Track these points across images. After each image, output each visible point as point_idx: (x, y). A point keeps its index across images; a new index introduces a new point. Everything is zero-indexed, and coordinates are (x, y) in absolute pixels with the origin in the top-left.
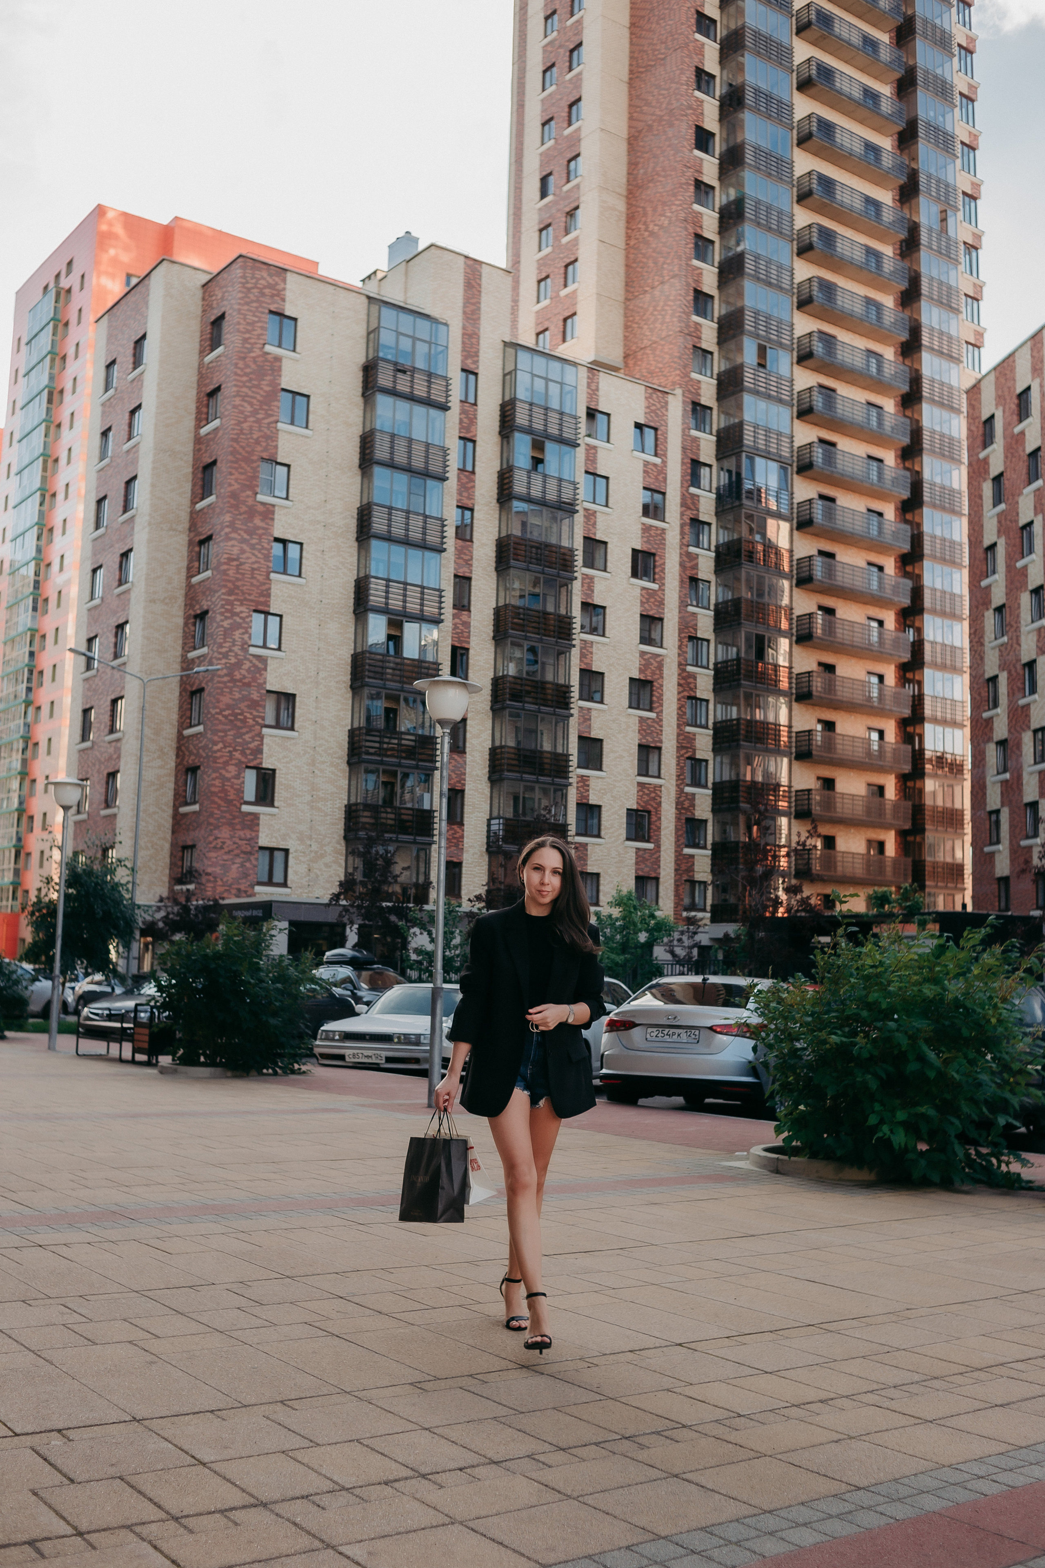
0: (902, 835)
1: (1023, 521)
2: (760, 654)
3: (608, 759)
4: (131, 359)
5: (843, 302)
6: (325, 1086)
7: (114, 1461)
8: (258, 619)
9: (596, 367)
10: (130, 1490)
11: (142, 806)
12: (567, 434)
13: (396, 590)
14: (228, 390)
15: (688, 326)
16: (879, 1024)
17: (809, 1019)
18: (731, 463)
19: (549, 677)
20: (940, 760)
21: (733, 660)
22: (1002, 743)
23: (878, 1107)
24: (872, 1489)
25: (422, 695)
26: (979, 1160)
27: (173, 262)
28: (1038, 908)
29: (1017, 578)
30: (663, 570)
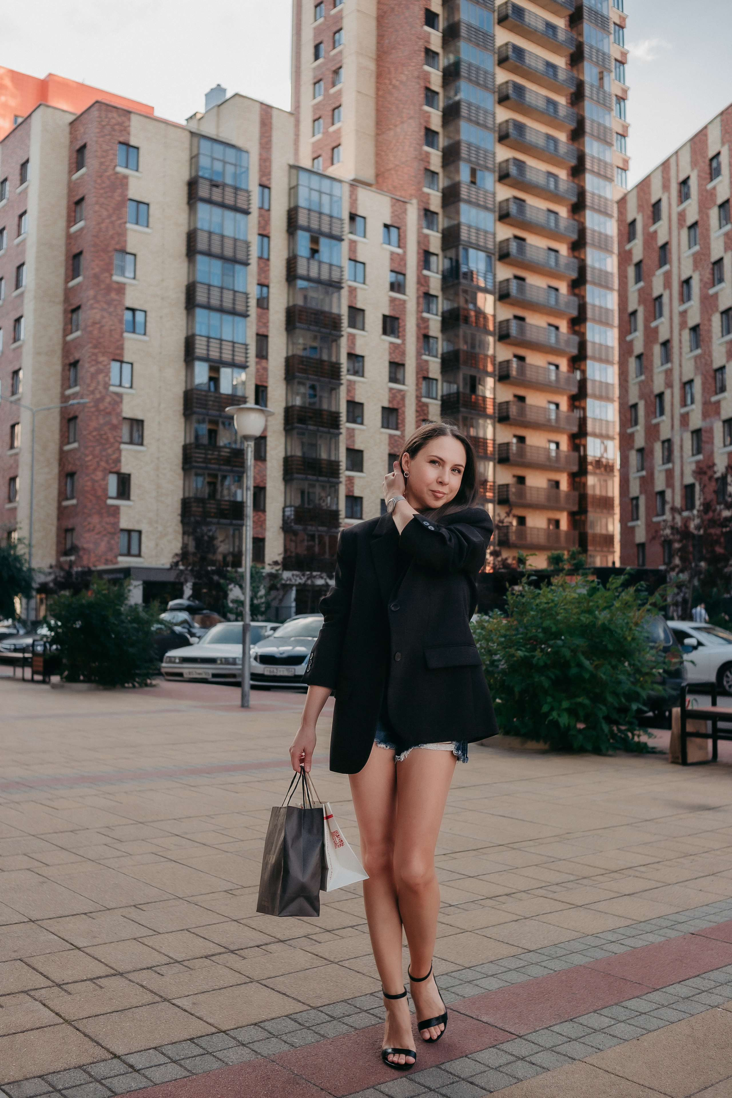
0: (572, 515)
1: (656, 294)
2: (473, 389)
3: (367, 464)
4: (18, 178)
5: (530, 137)
6: (169, 695)
7: (16, 948)
8: (115, 366)
9: (356, 183)
10: (27, 967)
11: (35, 502)
12: (336, 232)
13: (214, 344)
14: (90, 200)
15: (421, 154)
16: (551, 642)
17: (503, 640)
18: (451, 253)
19: (325, 406)
20: (598, 463)
21: (454, 394)
22: (641, 451)
23: (549, 699)
24: (539, 951)
25: (232, 418)
26: (619, 734)
27: (48, 106)
28: (664, 564)
29: (651, 334)
30: (404, 330)
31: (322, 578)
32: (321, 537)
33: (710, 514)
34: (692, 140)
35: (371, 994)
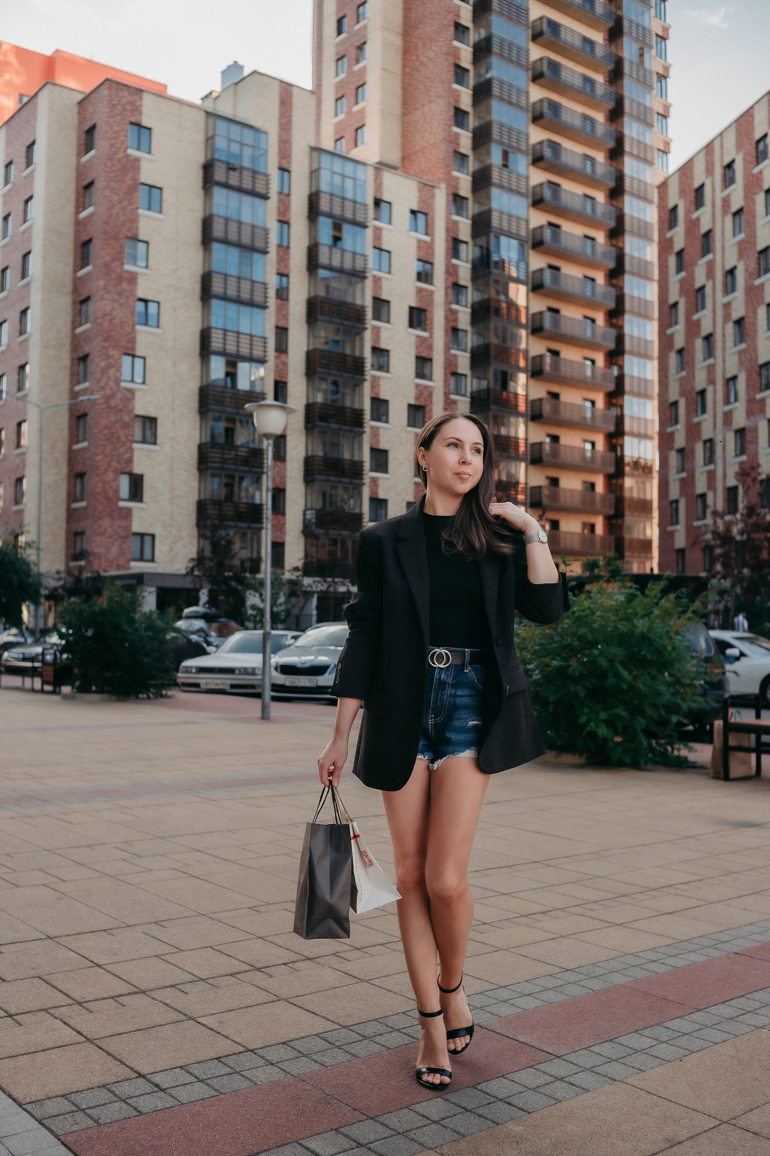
0: (608, 519)
1: (698, 285)
2: (505, 385)
3: (392, 465)
4: (23, 160)
5: (566, 117)
6: (184, 706)
7: (34, 966)
8: (127, 360)
9: (381, 166)
10: (46, 985)
11: (43, 504)
12: (359, 218)
13: (231, 338)
14: (100, 184)
15: (449, 135)
16: (586, 652)
17: (537, 648)
18: (482, 241)
19: (348, 404)
20: (636, 464)
21: (484, 390)
22: (681, 451)
23: (586, 710)
24: (576, 970)
25: (251, 416)
26: (658, 748)
27: (55, 85)
28: (705, 570)
29: (693, 328)
30: (432, 323)
31: (344, 584)
32: (344, 542)
33: (754, 518)
34: (738, 121)
35: (404, 1013)
